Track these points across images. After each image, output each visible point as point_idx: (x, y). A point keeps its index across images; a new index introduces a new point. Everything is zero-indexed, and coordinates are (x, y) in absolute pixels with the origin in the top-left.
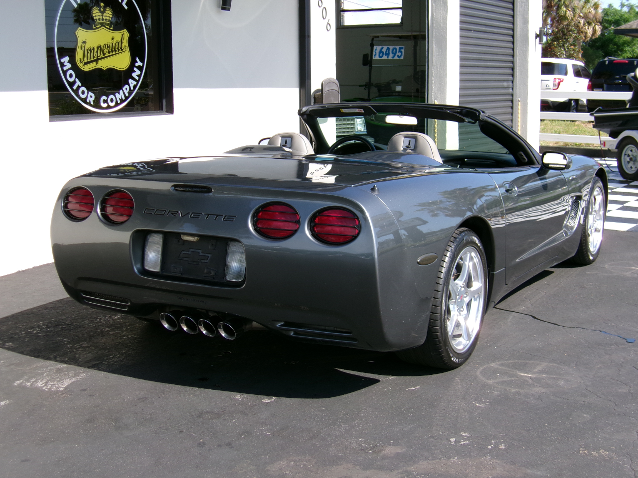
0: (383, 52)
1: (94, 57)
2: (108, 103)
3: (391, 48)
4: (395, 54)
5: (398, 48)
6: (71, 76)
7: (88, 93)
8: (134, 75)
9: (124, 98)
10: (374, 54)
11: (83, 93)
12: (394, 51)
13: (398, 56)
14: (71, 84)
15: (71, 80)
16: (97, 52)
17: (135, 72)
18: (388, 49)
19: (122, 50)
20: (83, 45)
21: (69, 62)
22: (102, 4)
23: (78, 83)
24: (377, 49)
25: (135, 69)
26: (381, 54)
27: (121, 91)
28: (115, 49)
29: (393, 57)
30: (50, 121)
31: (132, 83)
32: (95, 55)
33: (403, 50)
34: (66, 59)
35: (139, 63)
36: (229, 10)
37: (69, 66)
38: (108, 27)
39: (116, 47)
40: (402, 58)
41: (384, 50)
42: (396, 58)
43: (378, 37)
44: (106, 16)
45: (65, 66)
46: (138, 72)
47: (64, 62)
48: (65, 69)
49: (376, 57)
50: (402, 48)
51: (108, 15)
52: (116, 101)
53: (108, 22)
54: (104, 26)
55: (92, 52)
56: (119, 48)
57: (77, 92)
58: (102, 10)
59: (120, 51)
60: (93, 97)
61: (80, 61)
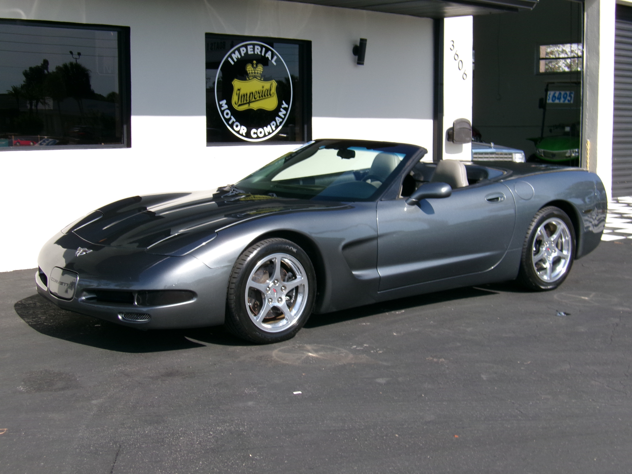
0: (555, 97)
1: (246, 100)
2: (257, 135)
3: (563, 93)
4: (565, 98)
5: (568, 93)
6: (227, 114)
7: (241, 127)
8: (280, 114)
9: (271, 131)
10: (548, 98)
11: (237, 126)
12: (565, 96)
13: (568, 100)
14: (228, 120)
15: (227, 117)
17: (281, 111)
18: (560, 94)
19: (271, 95)
21: (226, 104)
22: (255, 62)
23: (233, 119)
24: (551, 94)
25: (282, 110)
26: (554, 99)
27: (269, 127)
28: (264, 95)
29: (564, 101)
30: (207, 146)
31: (278, 120)
32: (248, 99)
33: (573, 95)
34: (224, 102)
35: (285, 105)
36: (363, 64)
37: (226, 107)
38: (259, 78)
39: (266, 93)
40: (572, 102)
41: (557, 95)
42: (566, 102)
43: (553, 83)
45: (222, 107)
46: (284, 112)
47: (222, 105)
48: (223, 109)
49: (550, 101)
50: (572, 93)
51: (259, 70)
52: (265, 133)
53: (259, 75)
54: (256, 78)
55: (246, 96)
56: (268, 94)
57: (232, 126)
58: (255, 66)
59: (269, 96)
60: (245, 130)
61: (235, 104)
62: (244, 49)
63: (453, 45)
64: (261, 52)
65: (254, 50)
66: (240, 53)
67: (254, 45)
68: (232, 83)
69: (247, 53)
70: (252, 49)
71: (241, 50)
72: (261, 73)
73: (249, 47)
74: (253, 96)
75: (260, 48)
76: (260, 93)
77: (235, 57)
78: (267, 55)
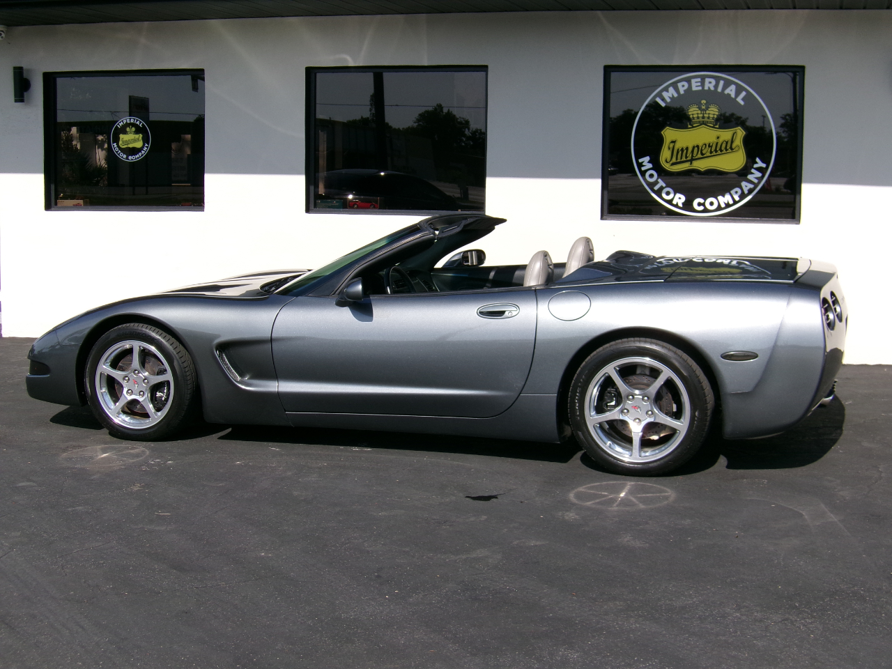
2: (705, 206)
7: (675, 195)
11: (668, 193)
14: (652, 185)
15: (651, 180)
16: (693, 152)
17: (752, 173)
19: (732, 149)
21: (649, 162)
22: (704, 102)
27: (727, 195)
28: (721, 149)
31: (746, 186)
32: (689, 155)
35: (760, 164)
38: (712, 125)
44: (709, 114)
45: (643, 166)
47: (642, 163)
51: (711, 112)
52: (719, 205)
54: (704, 124)
55: (685, 151)
56: (728, 147)
57: (659, 193)
58: (703, 107)
59: (730, 150)
60: (683, 199)
61: (666, 162)
62: (685, 84)
65: (703, 84)
66: (677, 90)
67: (703, 78)
68: (662, 133)
69: (689, 89)
70: (699, 84)
71: (680, 85)
72: (715, 116)
73: (693, 81)
74: (699, 151)
75: (713, 81)
76: (712, 147)
77: (667, 95)
78: (727, 92)
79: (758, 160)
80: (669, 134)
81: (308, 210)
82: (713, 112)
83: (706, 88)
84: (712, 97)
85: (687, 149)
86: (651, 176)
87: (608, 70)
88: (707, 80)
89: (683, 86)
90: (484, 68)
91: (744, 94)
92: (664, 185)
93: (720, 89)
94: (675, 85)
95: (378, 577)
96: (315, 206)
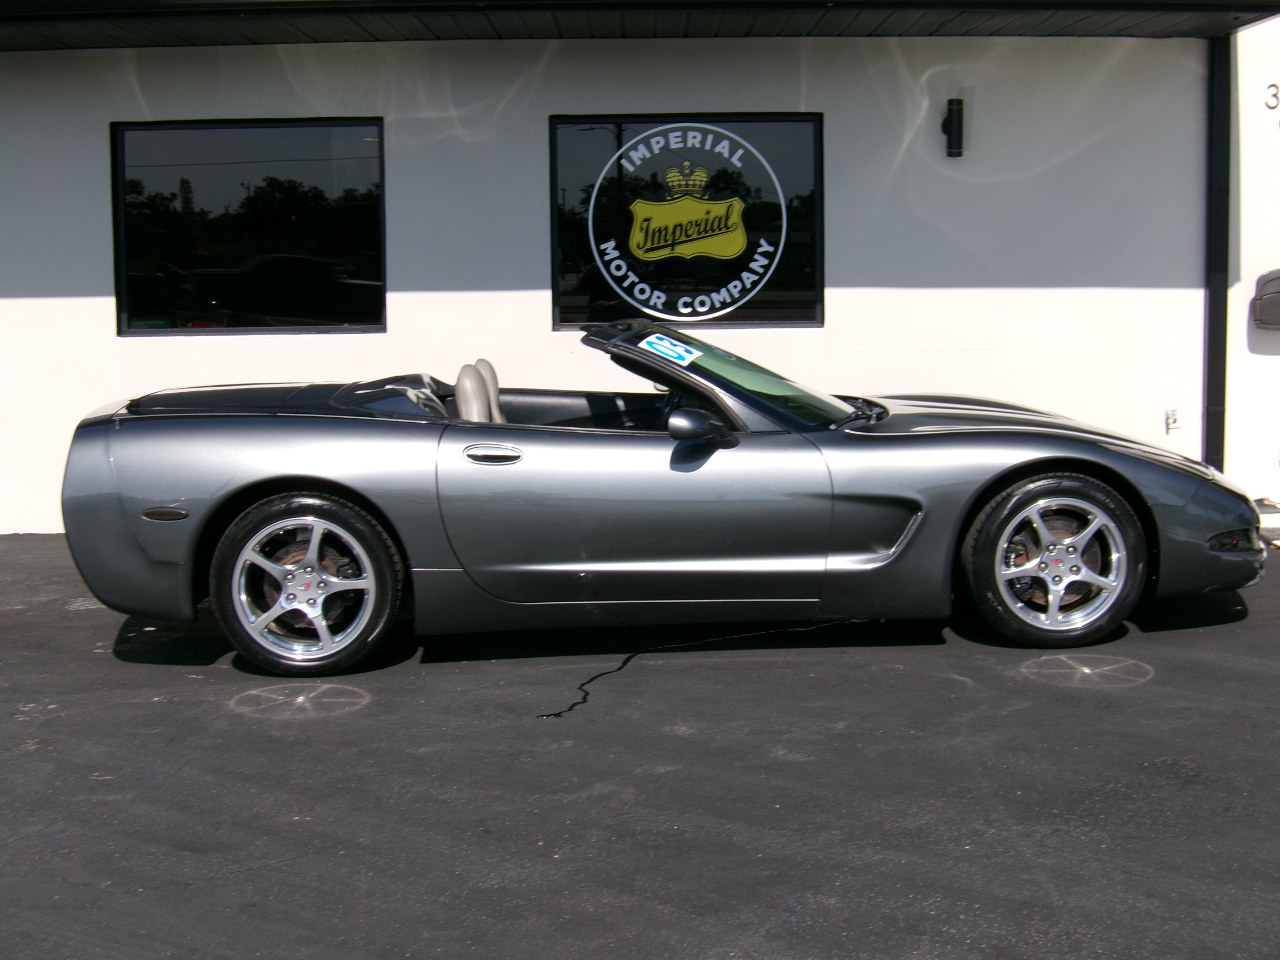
1: (666, 240)
2: (693, 307)
7: (652, 292)
8: (753, 265)
11: (642, 292)
14: (620, 280)
15: (619, 274)
16: (674, 232)
19: (728, 228)
20: (645, 224)
21: (614, 249)
22: (686, 164)
23: (633, 278)
25: (756, 257)
27: (723, 291)
31: (748, 278)
32: (670, 238)
34: (611, 244)
35: (766, 247)
36: (960, 155)
38: (699, 196)
39: (716, 224)
44: (694, 180)
45: (606, 254)
46: (765, 262)
47: (605, 250)
48: (607, 258)
51: (697, 178)
52: (712, 304)
53: (696, 189)
54: (690, 195)
55: (663, 233)
56: (721, 226)
57: (629, 291)
58: (687, 171)
59: (724, 230)
60: (664, 298)
61: (638, 247)
62: (660, 139)
63: (1275, 96)
64: (703, 142)
65: (684, 139)
66: (649, 148)
67: (685, 131)
68: (631, 207)
69: (666, 148)
70: (679, 140)
71: (653, 141)
72: (703, 184)
73: (672, 136)
74: (683, 232)
75: (699, 136)
76: (699, 225)
77: (637, 156)
78: (718, 149)
79: (762, 242)
80: (641, 209)
81: (120, 332)
82: (701, 177)
83: (689, 145)
84: (697, 157)
85: (666, 228)
86: (618, 268)
87: (555, 121)
88: (691, 134)
89: (658, 143)
90: (378, 121)
91: (740, 152)
92: (637, 280)
93: (708, 147)
94: (646, 142)
95: (487, 832)
96: (129, 327)
